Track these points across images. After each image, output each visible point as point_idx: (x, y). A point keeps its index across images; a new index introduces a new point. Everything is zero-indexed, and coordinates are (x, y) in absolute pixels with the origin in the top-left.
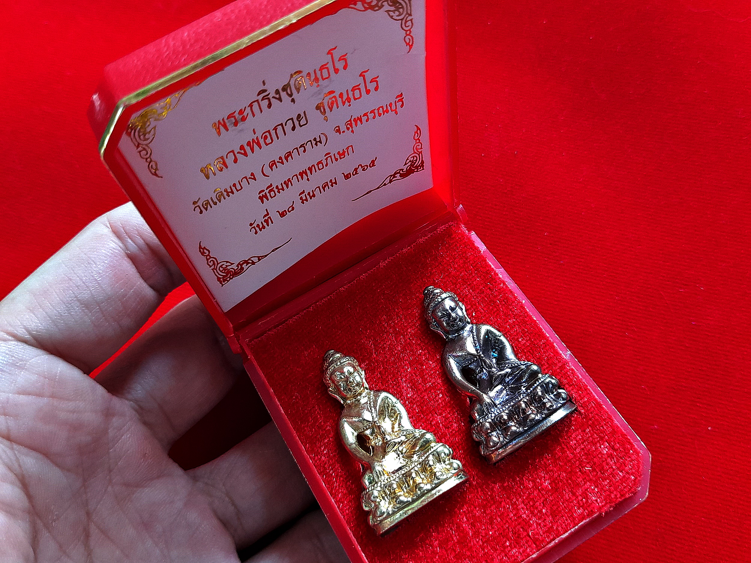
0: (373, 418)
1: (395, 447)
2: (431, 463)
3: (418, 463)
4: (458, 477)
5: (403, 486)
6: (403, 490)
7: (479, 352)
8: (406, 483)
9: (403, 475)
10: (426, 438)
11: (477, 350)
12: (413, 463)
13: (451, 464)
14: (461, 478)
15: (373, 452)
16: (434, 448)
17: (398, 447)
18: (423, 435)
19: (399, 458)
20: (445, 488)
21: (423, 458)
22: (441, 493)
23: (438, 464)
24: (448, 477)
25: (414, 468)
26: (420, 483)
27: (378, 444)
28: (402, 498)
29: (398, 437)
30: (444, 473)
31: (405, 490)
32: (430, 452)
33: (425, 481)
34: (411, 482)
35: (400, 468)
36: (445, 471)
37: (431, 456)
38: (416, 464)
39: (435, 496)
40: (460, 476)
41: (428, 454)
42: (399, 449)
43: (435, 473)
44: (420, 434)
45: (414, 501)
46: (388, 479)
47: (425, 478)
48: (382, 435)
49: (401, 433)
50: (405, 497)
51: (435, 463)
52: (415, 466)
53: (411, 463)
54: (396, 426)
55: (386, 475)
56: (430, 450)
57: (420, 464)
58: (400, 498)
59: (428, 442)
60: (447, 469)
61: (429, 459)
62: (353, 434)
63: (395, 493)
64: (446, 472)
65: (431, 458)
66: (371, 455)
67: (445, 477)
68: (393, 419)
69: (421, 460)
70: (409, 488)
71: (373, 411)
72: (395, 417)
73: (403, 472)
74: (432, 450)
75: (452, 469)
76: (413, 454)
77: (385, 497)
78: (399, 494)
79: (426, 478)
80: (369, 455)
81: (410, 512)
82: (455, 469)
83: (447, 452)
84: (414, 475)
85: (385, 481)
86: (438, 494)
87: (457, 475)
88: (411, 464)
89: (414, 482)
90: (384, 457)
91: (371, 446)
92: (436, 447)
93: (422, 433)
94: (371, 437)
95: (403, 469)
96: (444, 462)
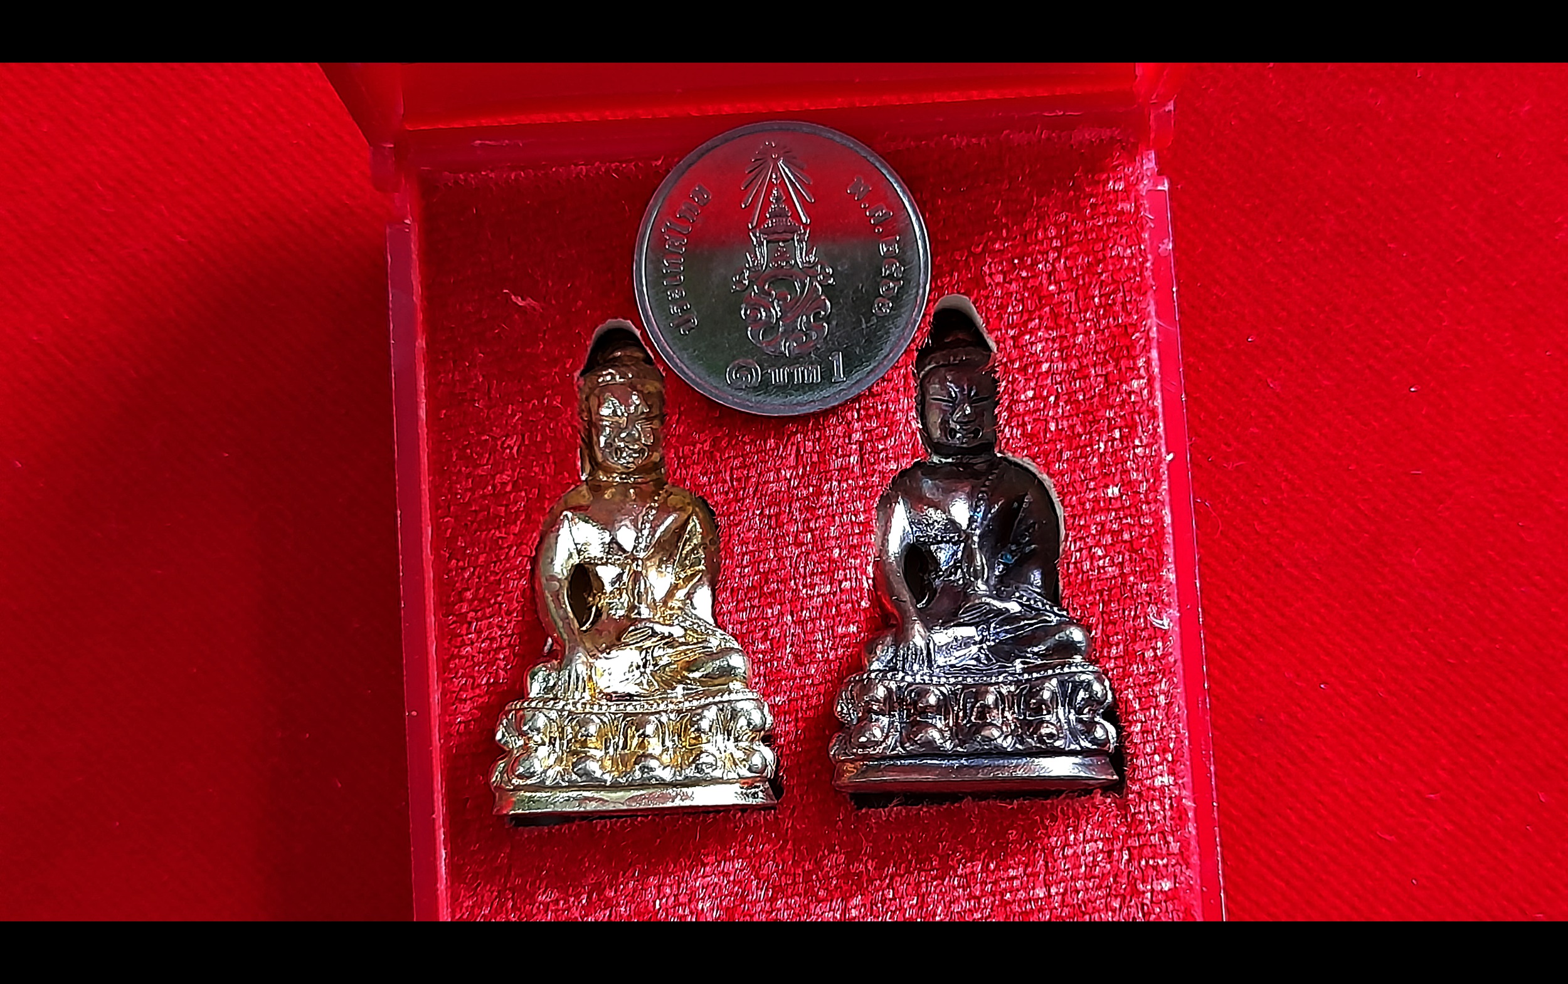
0: (635, 547)
1: (648, 644)
2: (705, 725)
3: (676, 708)
4: (749, 791)
5: (612, 741)
6: (607, 748)
7: (973, 527)
8: (621, 737)
9: (627, 715)
10: (728, 664)
11: (971, 520)
12: (665, 702)
13: (749, 752)
14: (755, 796)
15: (592, 623)
16: (733, 697)
17: (655, 646)
18: (726, 652)
19: (642, 670)
20: (703, 796)
21: (695, 703)
22: (687, 803)
23: (720, 737)
24: (725, 778)
25: (659, 713)
26: (652, 756)
27: (613, 612)
28: (593, 766)
29: (667, 622)
30: (720, 764)
31: (611, 750)
32: (717, 699)
33: (666, 759)
34: (635, 741)
35: (630, 697)
36: (726, 761)
37: (714, 708)
38: (671, 706)
39: (669, 804)
40: (753, 790)
41: (711, 699)
42: (653, 652)
43: (702, 752)
44: (723, 644)
45: (615, 786)
46: (588, 706)
47: (671, 751)
48: (634, 599)
49: (681, 619)
50: (602, 767)
51: (714, 730)
52: (666, 712)
53: (660, 699)
54: (681, 594)
55: (587, 696)
56: (722, 696)
57: (679, 712)
58: (588, 762)
59: (728, 672)
60: (734, 759)
61: (706, 713)
62: (571, 556)
63: (584, 744)
64: (728, 765)
65: (711, 713)
66: (584, 628)
67: (717, 773)
68: (682, 575)
69: (687, 704)
70: (622, 752)
71: (646, 532)
72: (689, 572)
73: (630, 709)
74: (726, 697)
75: (745, 766)
76: (680, 682)
77: (558, 740)
78: (592, 752)
79: (675, 752)
80: (577, 625)
81: (591, 806)
82: (750, 770)
83: (757, 719)
84: (650, 729)
85: (579, 706)
86: (678, 803)
87: (748, 784)
88: (660, 702)
89: (641, 745)
90: (610, 648)
91: (597, 607)
92: (740, 696)
93: (728, 645)
94: (608, 588)
95: (634, 703)
96: (736, 740)
